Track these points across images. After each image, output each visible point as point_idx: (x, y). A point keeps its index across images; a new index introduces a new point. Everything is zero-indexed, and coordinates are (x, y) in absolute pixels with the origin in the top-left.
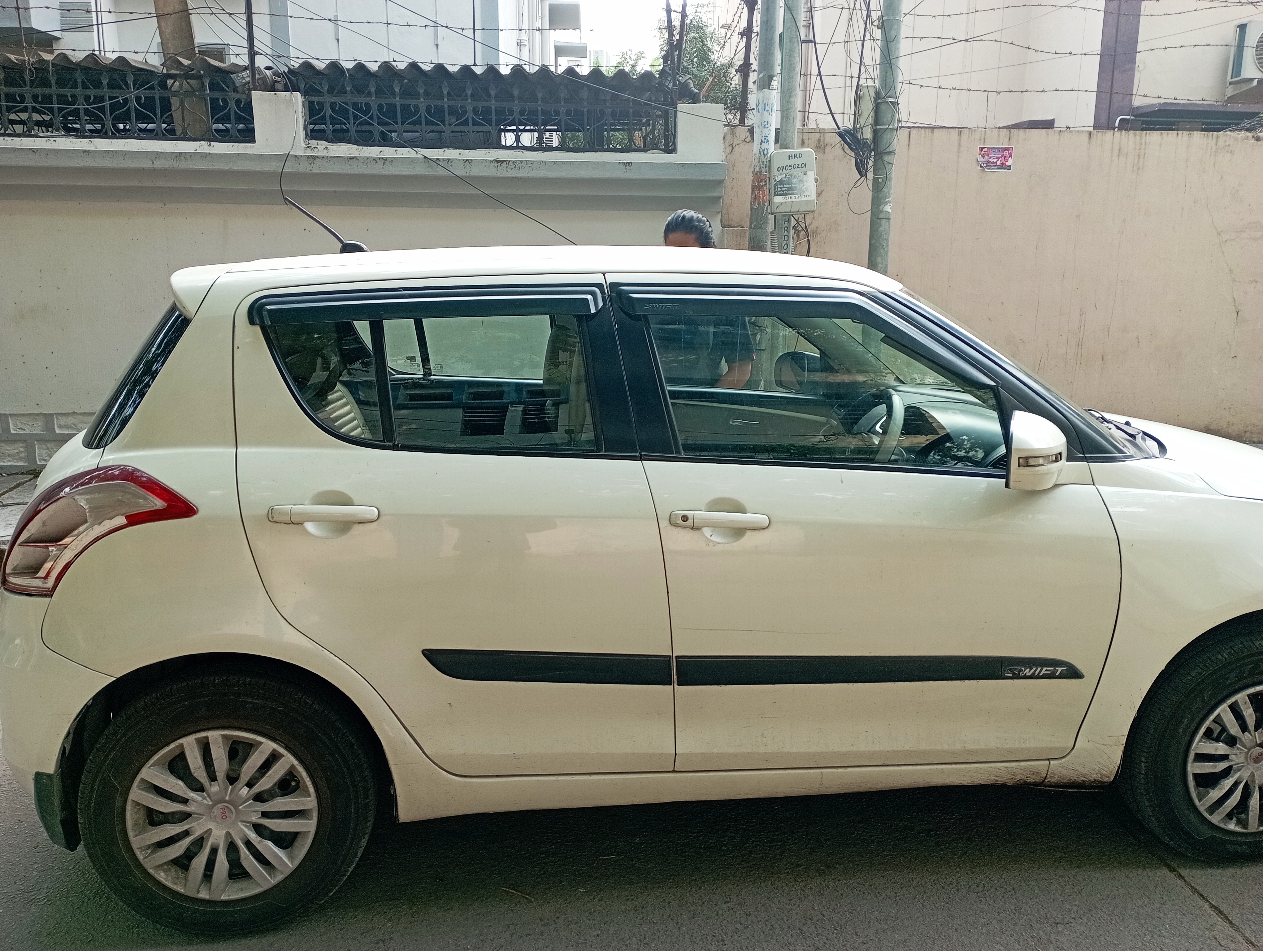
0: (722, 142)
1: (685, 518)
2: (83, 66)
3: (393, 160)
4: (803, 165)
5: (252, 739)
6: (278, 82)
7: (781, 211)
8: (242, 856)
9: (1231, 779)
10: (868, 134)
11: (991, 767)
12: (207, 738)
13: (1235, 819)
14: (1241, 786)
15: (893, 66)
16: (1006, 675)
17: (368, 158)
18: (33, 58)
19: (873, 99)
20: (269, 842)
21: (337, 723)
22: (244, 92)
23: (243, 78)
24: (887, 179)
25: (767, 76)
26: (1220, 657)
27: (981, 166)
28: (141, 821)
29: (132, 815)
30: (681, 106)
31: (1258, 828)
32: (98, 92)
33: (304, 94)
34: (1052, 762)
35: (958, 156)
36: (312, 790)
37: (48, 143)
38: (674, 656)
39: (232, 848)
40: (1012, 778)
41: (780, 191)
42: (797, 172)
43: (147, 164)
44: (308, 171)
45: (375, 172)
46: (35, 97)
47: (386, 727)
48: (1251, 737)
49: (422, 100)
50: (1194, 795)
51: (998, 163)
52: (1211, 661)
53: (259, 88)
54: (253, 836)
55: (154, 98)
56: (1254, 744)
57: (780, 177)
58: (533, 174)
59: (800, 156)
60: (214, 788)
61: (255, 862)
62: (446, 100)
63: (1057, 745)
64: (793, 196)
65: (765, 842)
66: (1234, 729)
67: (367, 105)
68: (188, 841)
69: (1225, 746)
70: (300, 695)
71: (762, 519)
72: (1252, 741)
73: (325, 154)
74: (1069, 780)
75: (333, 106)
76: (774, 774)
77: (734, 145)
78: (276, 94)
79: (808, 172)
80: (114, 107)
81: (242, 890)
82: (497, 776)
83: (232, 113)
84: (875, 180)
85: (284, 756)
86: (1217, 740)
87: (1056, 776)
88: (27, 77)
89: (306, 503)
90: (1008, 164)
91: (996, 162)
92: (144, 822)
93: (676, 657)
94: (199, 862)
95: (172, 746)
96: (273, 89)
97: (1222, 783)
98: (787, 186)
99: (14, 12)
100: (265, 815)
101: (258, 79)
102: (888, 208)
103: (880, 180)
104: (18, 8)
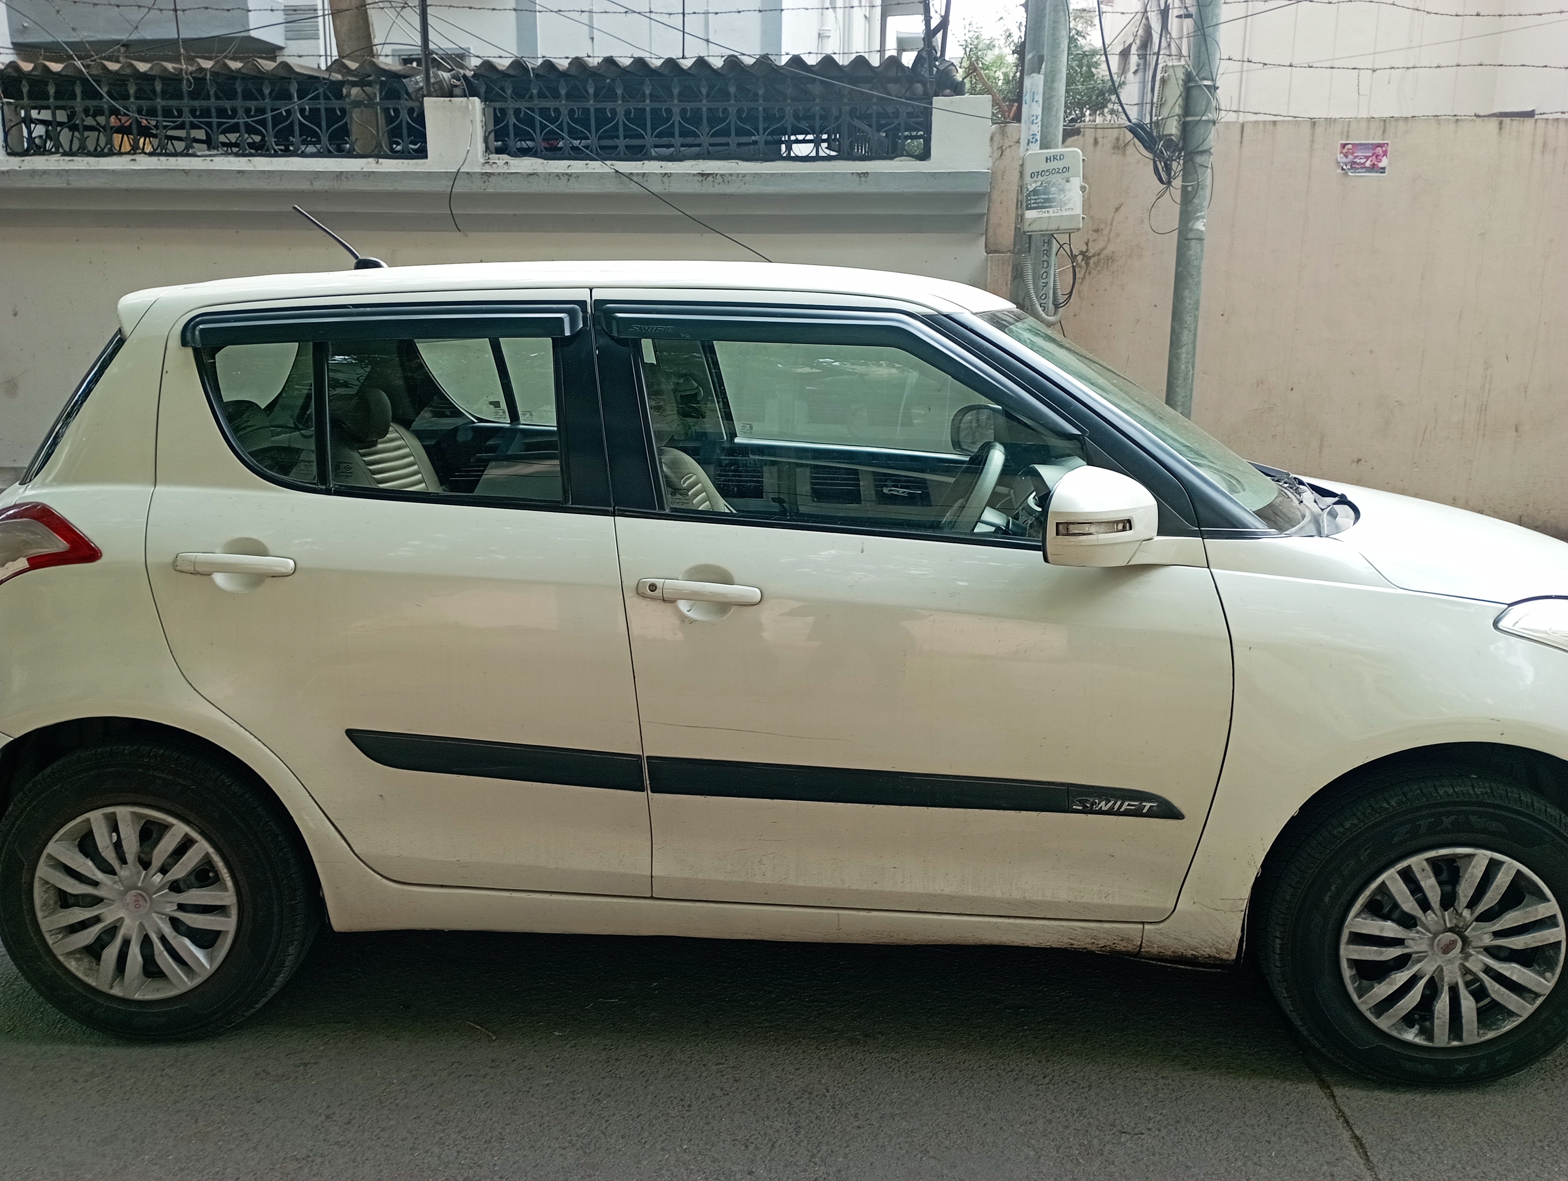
0: (989, 144)
1: (653, 587)
2: (244, 74)
3: (578, 176)
4: (1064, 170)
5: (163, 820)
6: (456, 86)
7: (1034, 229)
8: (156, 952)
9: (1406, 973)
10: (1172, 128)
11: (1063, 926)
12: (114, 814)
13: (1417, 1026)
14: (1422, 983)
15: (1209, 39)
16: (1074, 807)
17: (550, 174)
18: (192, 66)
19: (1181, 82)
20: (185, 938)
21: (260, 809)
22: (417, 100)
23: (417, 83)
24: (1198, 187)
25: (1036, 57)
26: (1385, 805)
27: (1343, 169)
28: (52, 902)
29: (39, 893)
30: (938, 101)
31: (1448, 1043)
32: (260, 103)
33: (485, 99)
34: (1147, 927)
35: (1311, 155)
36: (229, 883)
37: (205, 163)
38: (645, 755)
39: (146, 942)
40: (1094, 943)
41: (1034, 203)
42: (1057, 178)
43: (304, 186)
44: (482, 190)
45: (558, 191)
46: (193, 112)
47: (306, 818)
48: (1436, 918)
49: (620, 102)
50: (1351, 988)
51: (1368, 164)
52: (1373, 809)
53: (435, 94)
54: (168, 930)
55: (319, 110)
56: (1442, 928)
57: (1034, 185)
58: (744, 189)
59: (1061, 157)
60: (124, 872)
61: (170, 960)
62: (648, 101)
63: (1153, 905)
64: (1051, 210)
65: (805, 1001)
66: (1409, 905)
67: (557, 110)
68: (96, 930)
69: (1394, 925)
70: (217, 774)
71: (754, 593)
72: (1437, 923)
73: (505, 170)
74: (1173, 952)
75: (517, 111)
76: (778, 911)
77: (1004, 148)
78: (450, 101)
79: (1071, 179)
80: (277, 120)
81: (158, 990)
82: (442, 886)
83: (404, 125)
84: (1184, 189)
85: (197, 842)
86: (1385, 918)
87: (1155, 946)
88: (185, 87)
89: (217, 551)
90: (1381, 165)
91: (1364, 163)
92: (56, 903)
93: (647, 757)
94: (111, 953)
95: (79, 820)
96: (451, 95)
97: (1393, 976)
98: (1042, 197)
99: (172, 13)
100: (181, 907)
101: (434, 84)
102: (1200, 225)
103: (1189, 189)
104: (176, 10)
